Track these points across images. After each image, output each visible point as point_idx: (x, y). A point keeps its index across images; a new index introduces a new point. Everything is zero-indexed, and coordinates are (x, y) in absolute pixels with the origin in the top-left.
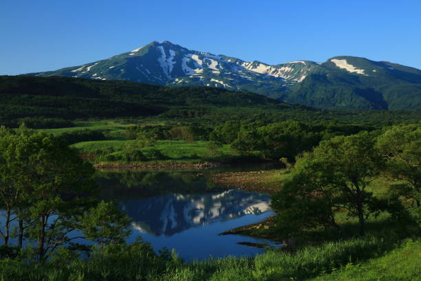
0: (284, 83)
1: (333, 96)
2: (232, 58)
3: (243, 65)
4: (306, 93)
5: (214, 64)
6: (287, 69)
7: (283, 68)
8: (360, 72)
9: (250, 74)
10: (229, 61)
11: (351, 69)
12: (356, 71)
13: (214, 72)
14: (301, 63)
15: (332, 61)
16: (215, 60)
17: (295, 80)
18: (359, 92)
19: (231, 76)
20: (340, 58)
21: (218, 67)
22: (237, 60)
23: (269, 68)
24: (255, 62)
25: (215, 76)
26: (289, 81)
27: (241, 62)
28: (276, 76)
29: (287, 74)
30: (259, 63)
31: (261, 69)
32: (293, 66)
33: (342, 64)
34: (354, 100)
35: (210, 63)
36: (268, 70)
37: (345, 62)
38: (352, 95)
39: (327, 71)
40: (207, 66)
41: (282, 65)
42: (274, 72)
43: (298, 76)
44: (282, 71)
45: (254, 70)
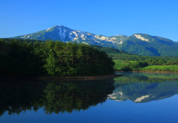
0: (113, 44)
1: (137, 50)
2: (90, 34)
3: (95, 36)
4: (125, 49)
5: (83, 36)
6: (114, 38)
7: (112, 38)
8: (147, 40)
9: (98, 40)
10: (89, 34)
11: (143, 39)
12: (145, 40)
13: (83, 39)
14: (120, 36)
15: (134, 35)
16: (83, 34)
17: (118, 43)
18: (148, 49)
19: (91, 41)
20: (138, 34)
21: (84, 37)
22: (92, 34)
23: (106, 38)
24: (100, 35)
25: (83, 41)
26: (116, 44)
27: (94, 35)
28: (110, 41)
29: (114, 40)
30: (102, 36)
31: (103, 38)
32: (117, 37)
33: (139, 37)
34: (146, 52)
35: (81, 35)
36: (106, 39)
37: (140, 36)
38: (145, 50)
39: (133, 40)
40: (80, 37)
41: (112, 37)
42: (108, 40)
43: (119, 41)
44: (112, 39)
45: (100, 39)
